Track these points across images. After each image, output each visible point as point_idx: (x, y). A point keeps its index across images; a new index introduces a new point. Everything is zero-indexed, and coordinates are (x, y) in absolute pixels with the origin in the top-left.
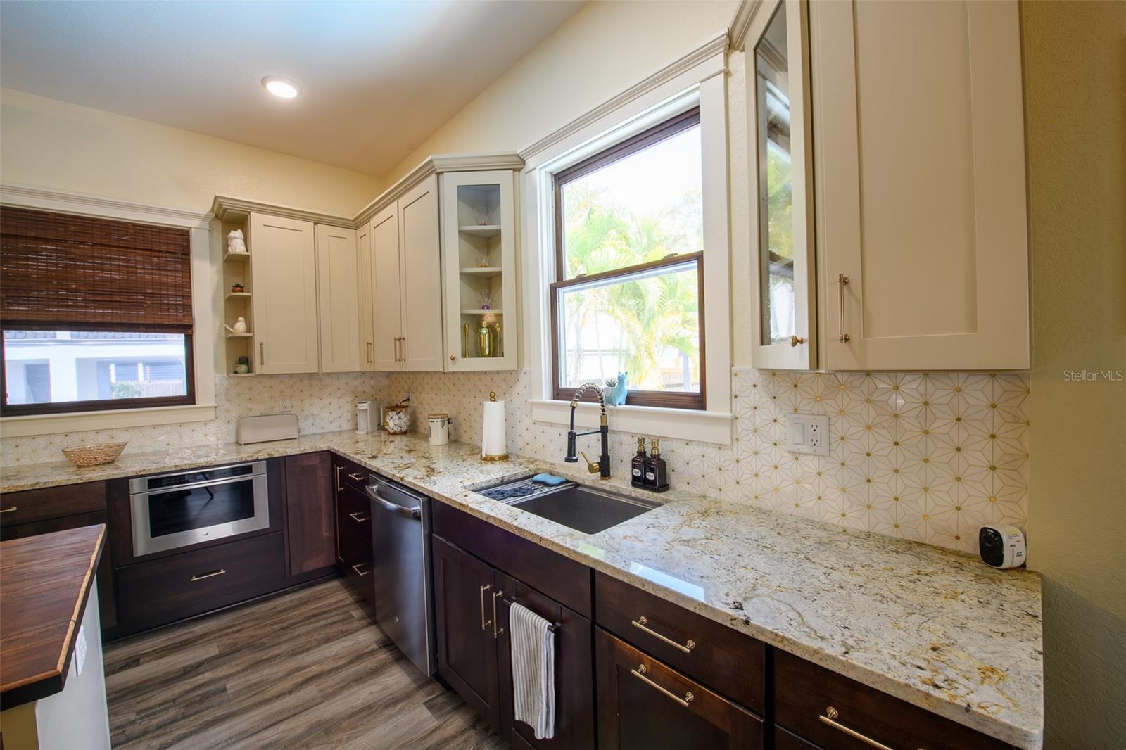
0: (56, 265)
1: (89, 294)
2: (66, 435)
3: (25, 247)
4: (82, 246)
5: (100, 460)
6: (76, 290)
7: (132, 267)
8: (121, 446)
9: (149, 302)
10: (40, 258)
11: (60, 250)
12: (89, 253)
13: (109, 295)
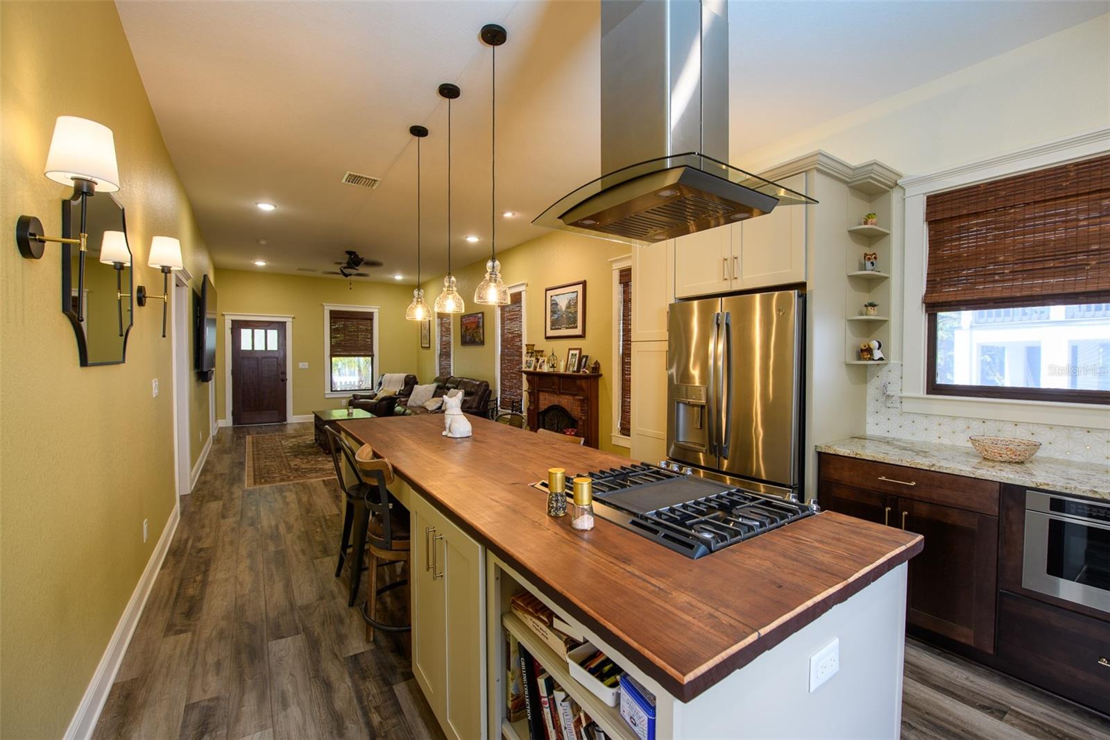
0: (985, 239)
1: (1017, 264)
2: (984, 422)
3: (958, 227)
4: (1013, 211)
5: (1005, 458)
6: (1004, 263)
7: (1072, 221)
8: (1037, 446)
9: (1094, 262)
10: (971, 236)
11: (990, 222)
12: (1019, 217)
13: (1041, 261)
